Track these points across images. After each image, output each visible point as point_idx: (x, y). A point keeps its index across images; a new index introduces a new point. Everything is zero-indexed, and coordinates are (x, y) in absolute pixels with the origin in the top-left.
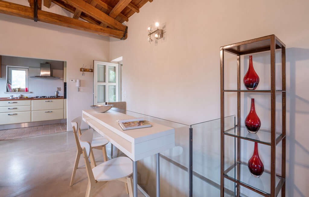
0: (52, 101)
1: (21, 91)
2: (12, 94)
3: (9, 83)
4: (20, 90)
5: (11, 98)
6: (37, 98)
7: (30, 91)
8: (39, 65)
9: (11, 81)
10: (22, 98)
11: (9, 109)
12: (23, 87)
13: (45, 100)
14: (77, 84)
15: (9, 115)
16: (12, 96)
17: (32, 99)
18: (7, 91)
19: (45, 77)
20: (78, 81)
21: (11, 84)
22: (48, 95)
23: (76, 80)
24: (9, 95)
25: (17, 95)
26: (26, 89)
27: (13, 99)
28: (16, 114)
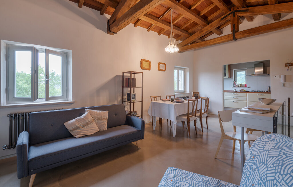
0: (263, 95)
1: (243, 86)
2: (236, 89)
3: (235, 80)
4: (241, 86)
5: (235, 91)
6: (252, 92)
7: (248, 86)
8: (254, 66)
9: (236, 79)
10: (242, 91)
11: (233, 98)
12: (244, 83)
13: (257, 94)
14: (282, 80)
15: (233, 102)
16: (235, 90)
17: (248, 92)
18: (234, 86)
19: (258, 74)
20: (282, 76)
21: (236, 82)
22: (261, 90)
23: (280, 76)
24: (233, 89)
25: (238, 89)
26: (246, 85)
27: (236, 92)
28: (237, 102)
